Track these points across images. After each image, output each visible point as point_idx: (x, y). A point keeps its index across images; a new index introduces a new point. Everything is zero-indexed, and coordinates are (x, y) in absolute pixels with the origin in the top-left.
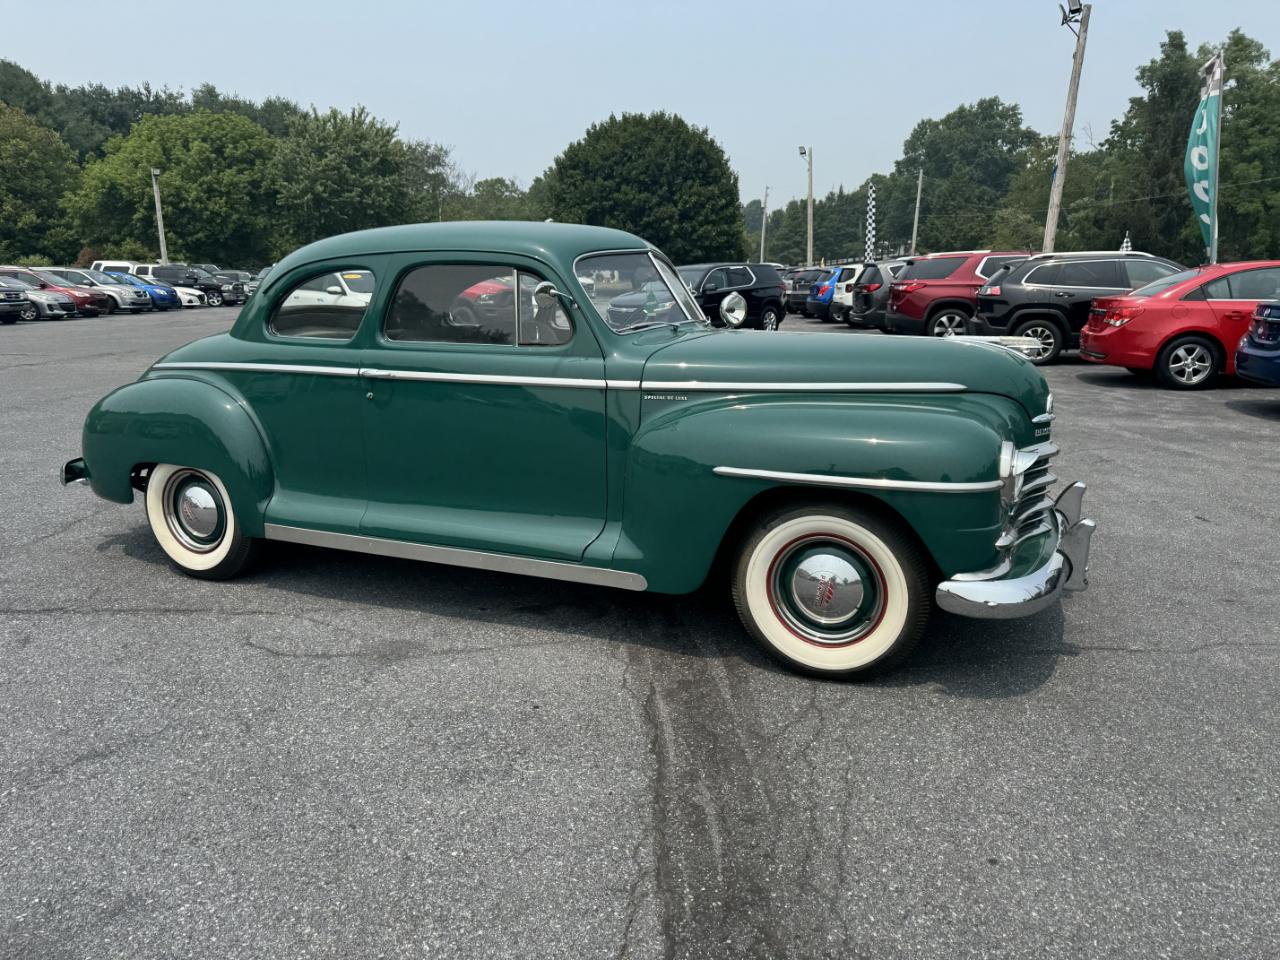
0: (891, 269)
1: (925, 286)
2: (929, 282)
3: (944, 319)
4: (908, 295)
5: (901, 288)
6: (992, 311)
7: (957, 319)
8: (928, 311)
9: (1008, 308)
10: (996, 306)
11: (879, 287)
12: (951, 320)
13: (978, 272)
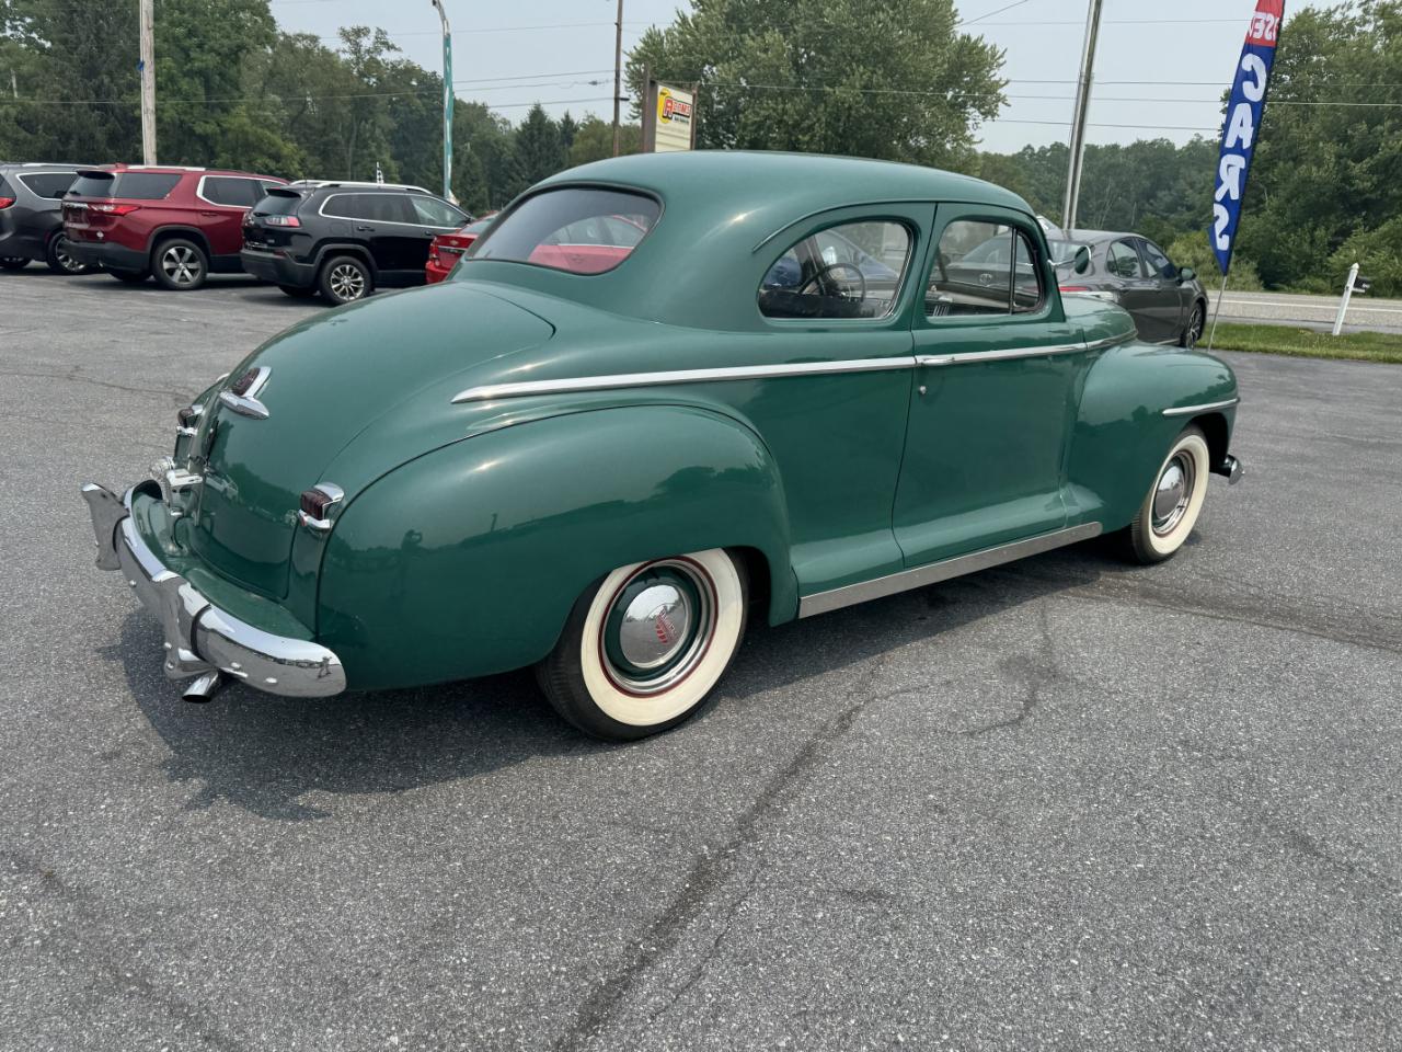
0: (21, 177)
1: (140, 208)
2: (143, 203)
3: (173, 251)
4: (118, 220)
5: (105, 208)
6: (288, 243)
7: (189, 251)
8: (151, 240)
9: (312, 243)
10: (294, 239)
11: (10, 204)
12: (181, 253)
13: (199, 193)
